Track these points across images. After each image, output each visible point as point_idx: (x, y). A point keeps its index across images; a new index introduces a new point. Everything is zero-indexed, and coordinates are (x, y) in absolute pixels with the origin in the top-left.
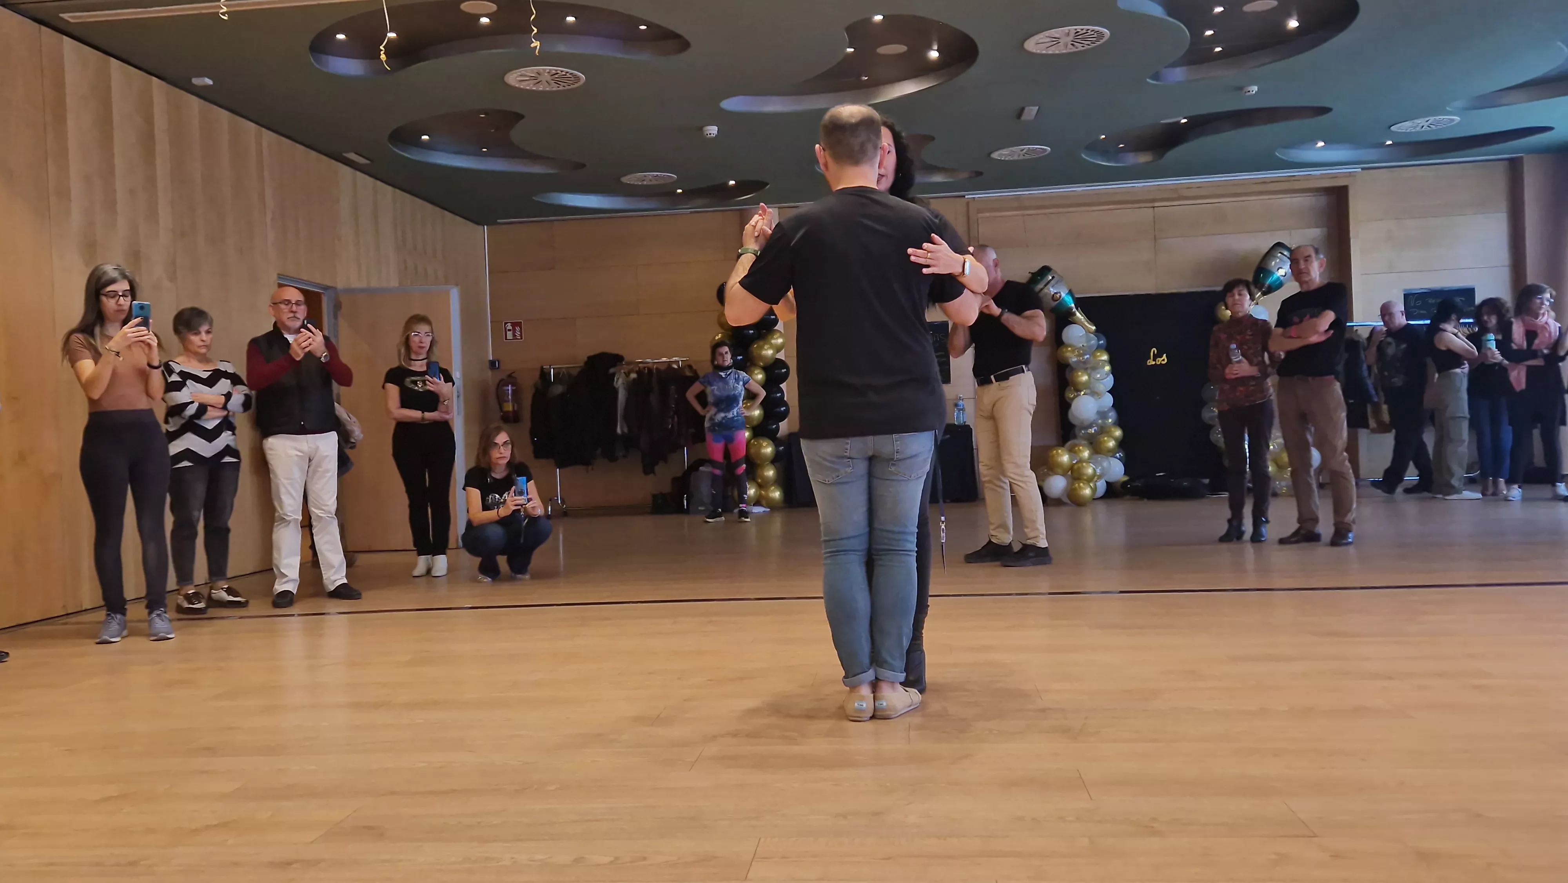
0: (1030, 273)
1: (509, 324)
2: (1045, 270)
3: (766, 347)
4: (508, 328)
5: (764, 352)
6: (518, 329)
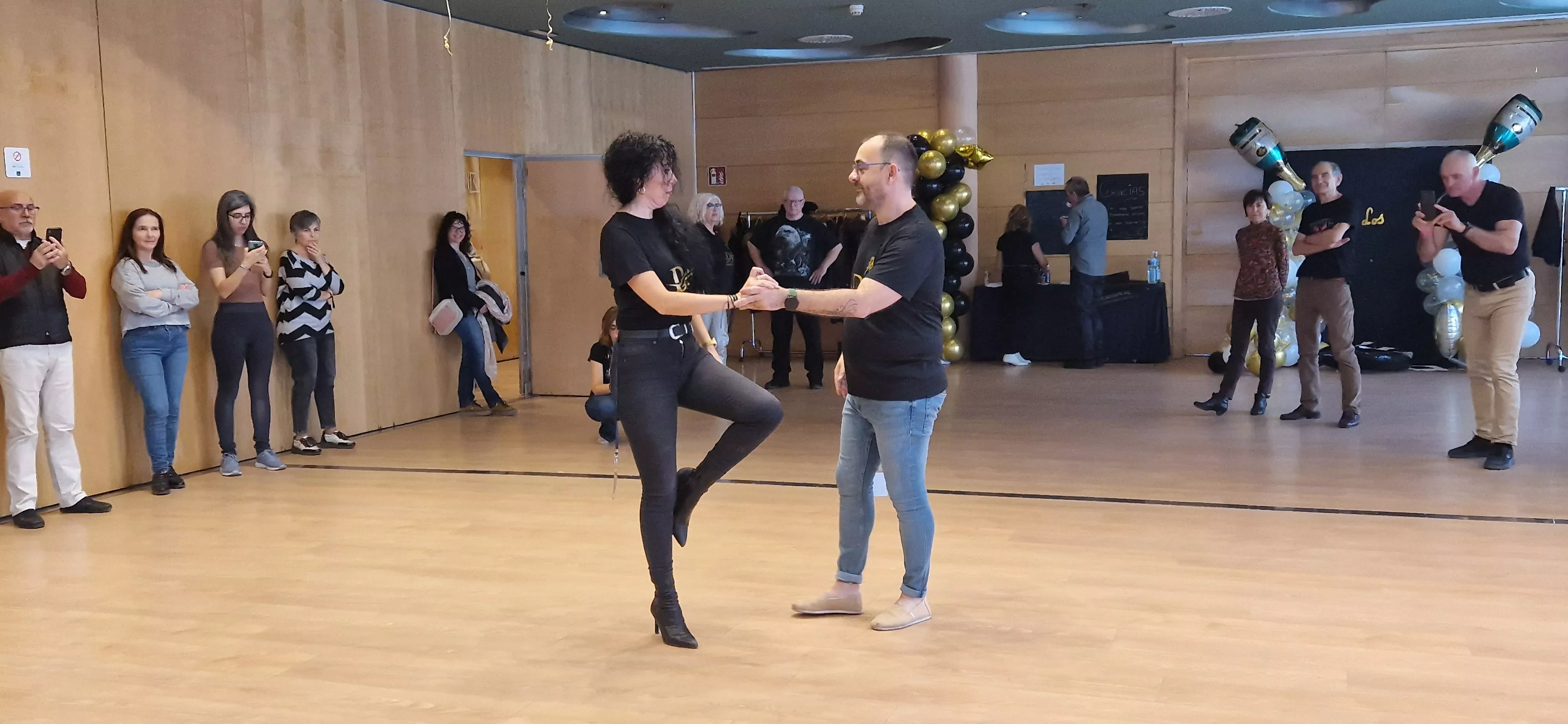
0: (1236, 125)
1: (713, 169)
2: (1253, 122)
3: (947, 202)
4: (713, 173)
5: (946, 207)
6: (721, 174)
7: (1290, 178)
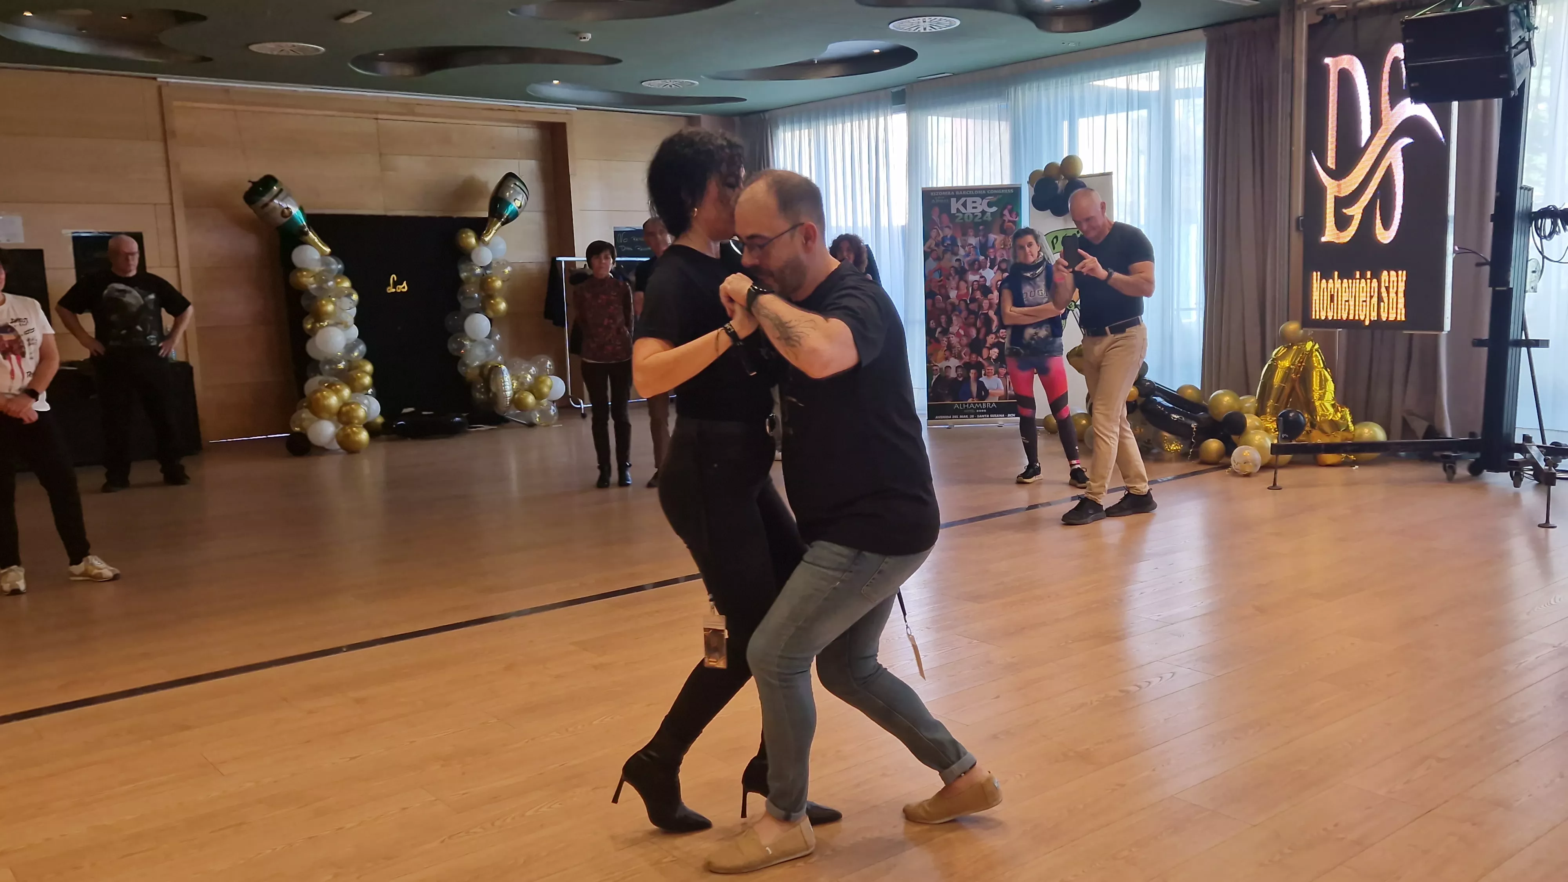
0: (250, 181)
2: (271, 181)
7: (316, 243)
